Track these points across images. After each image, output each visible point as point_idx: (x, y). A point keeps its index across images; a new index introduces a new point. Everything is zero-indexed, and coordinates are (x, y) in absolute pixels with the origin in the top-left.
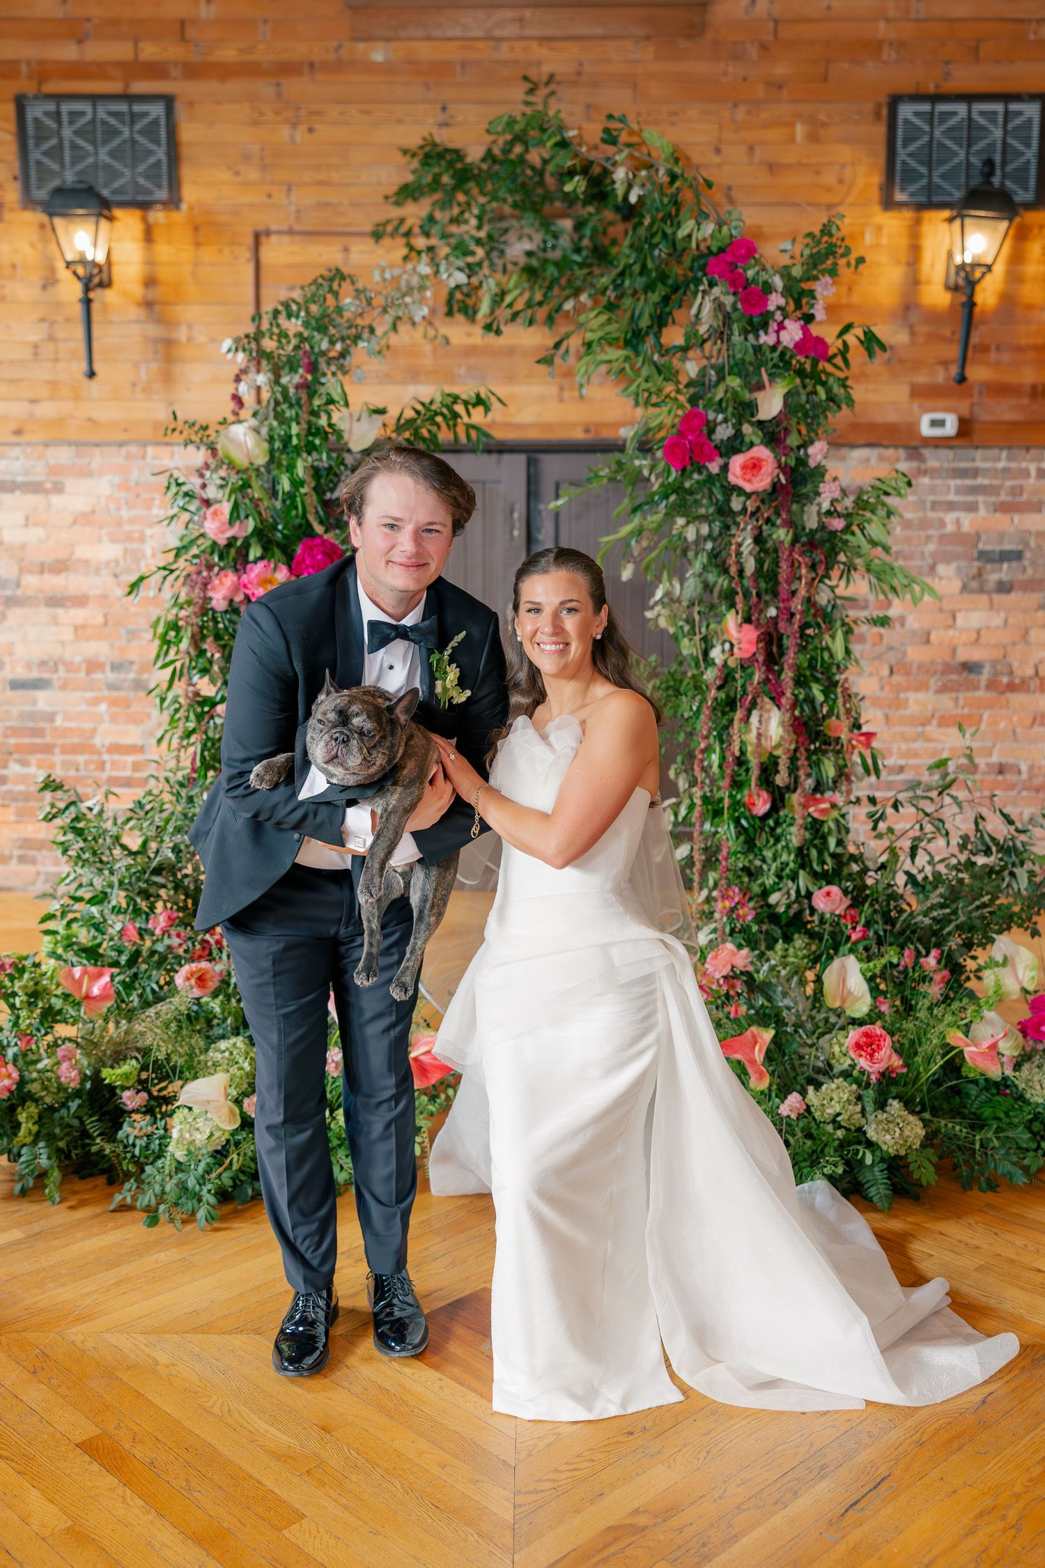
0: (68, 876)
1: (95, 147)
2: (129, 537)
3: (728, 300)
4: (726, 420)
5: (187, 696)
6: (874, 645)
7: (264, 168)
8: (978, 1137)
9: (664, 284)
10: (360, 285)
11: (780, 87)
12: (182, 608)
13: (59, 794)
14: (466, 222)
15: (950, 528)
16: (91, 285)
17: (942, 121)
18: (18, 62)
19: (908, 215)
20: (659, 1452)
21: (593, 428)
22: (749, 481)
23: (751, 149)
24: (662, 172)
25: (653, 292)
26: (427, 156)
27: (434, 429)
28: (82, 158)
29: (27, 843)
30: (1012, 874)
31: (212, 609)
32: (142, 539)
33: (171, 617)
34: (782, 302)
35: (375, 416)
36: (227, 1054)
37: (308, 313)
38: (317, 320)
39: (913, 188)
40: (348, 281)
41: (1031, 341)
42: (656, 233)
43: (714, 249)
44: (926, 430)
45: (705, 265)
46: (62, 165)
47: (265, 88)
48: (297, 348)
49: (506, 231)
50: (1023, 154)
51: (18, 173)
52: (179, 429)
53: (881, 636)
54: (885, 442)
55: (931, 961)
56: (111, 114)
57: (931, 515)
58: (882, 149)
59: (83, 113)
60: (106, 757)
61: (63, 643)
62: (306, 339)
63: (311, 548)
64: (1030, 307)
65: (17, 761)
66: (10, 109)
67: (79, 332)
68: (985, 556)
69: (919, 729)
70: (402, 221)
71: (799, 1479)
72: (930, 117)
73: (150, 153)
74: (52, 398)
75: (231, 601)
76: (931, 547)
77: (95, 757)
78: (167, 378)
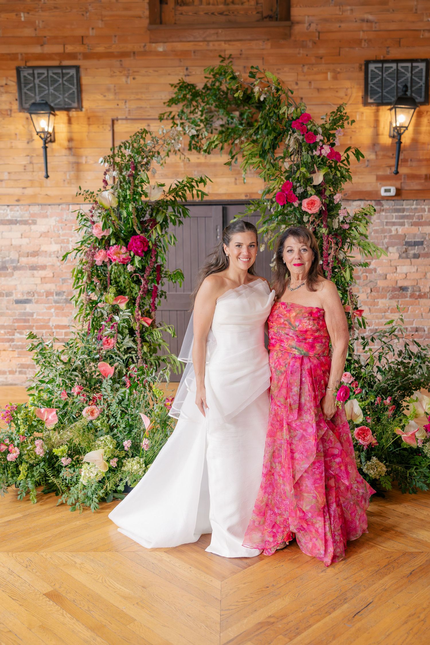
0: (39, 372)
1: (48, 87)
2: (63, 242)
3: (300, 138)
4: (300, 186)
5: (86, 299)
6: (364, 280)
7: (115, 94)
8: (408, 472)
9: (275, 132)
10: (154, 135)
11: (321, 58)
12: (84, 265)
13: (35, 340)
14: (197, 113)
15: (394, 233)
16: (47, 141)
17: (386, 71)
18: (17, 54)
19: (374, 108)
20: (279, 594)
21: (248, 195)
22: (310, 209)
23: (310, 82)
24: (273, 88)
25: (270, 135)
26: (181, 87)
27: (184, 192)
28: (44, 91)
29: (22, 366)
30: (420, 367)
31: (96, 265)
32: (68, 242)
33: (79, 268)
34: (322, 138)
35: (160, 187)
36: (103, 442)
37: (133, 147)
38: (137, 149)
39: (375, 97)
40: (149, 134)
41: (425, 158)
42: (271, 112)
43: (295, 118)
44: (383, 193)
45: (291, 124)
46: (35, 95)
47: (116, 62)
48: (129, 161)
49: (213, 116)
50: (419, 83)
51: (17, 97)
52: (82, 193)
53: (367, 277)
54: (367, 199)
55: (388, 401)
56: (54, 73)
57: (386, 227)
58: (362, 82)
59: (43, 74)
60: (54, 330)
61: (36, 285)
62: (132, 157)
63: (135, 240)
64: (424, 144)
65: (18, 332)
66: (14, 72)
67: (42, 160)
68: (408, 244)
69: (383, 314)
70: (171, 112)
71: (336, 604)
72: (382, 69)
73: (70, 89)
74: (31, 187)
75: (103, 262)
76: (386, 240)
77: (50, 330)
78: (78, 178)
